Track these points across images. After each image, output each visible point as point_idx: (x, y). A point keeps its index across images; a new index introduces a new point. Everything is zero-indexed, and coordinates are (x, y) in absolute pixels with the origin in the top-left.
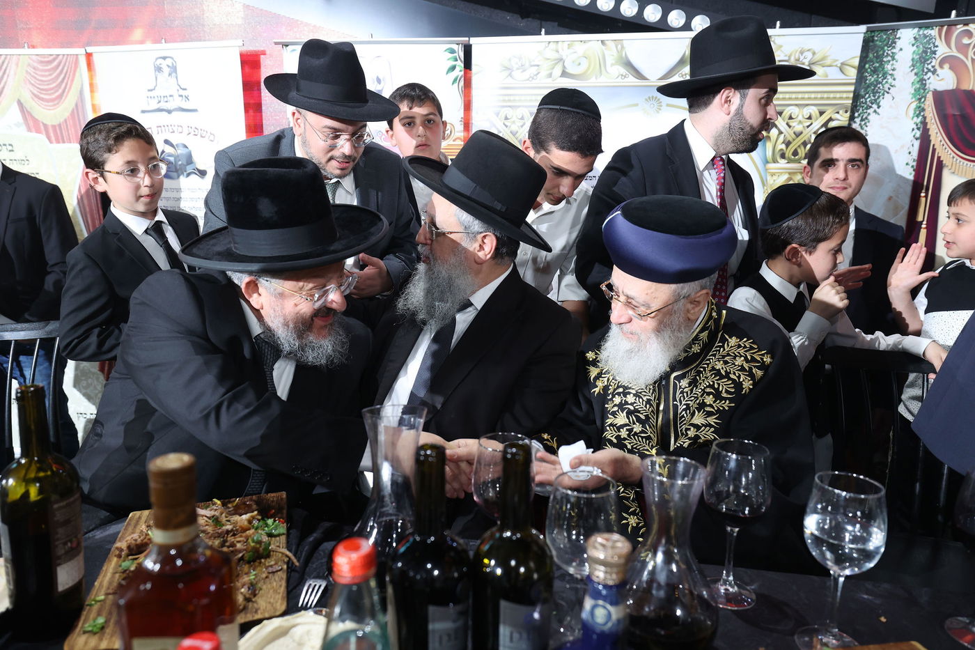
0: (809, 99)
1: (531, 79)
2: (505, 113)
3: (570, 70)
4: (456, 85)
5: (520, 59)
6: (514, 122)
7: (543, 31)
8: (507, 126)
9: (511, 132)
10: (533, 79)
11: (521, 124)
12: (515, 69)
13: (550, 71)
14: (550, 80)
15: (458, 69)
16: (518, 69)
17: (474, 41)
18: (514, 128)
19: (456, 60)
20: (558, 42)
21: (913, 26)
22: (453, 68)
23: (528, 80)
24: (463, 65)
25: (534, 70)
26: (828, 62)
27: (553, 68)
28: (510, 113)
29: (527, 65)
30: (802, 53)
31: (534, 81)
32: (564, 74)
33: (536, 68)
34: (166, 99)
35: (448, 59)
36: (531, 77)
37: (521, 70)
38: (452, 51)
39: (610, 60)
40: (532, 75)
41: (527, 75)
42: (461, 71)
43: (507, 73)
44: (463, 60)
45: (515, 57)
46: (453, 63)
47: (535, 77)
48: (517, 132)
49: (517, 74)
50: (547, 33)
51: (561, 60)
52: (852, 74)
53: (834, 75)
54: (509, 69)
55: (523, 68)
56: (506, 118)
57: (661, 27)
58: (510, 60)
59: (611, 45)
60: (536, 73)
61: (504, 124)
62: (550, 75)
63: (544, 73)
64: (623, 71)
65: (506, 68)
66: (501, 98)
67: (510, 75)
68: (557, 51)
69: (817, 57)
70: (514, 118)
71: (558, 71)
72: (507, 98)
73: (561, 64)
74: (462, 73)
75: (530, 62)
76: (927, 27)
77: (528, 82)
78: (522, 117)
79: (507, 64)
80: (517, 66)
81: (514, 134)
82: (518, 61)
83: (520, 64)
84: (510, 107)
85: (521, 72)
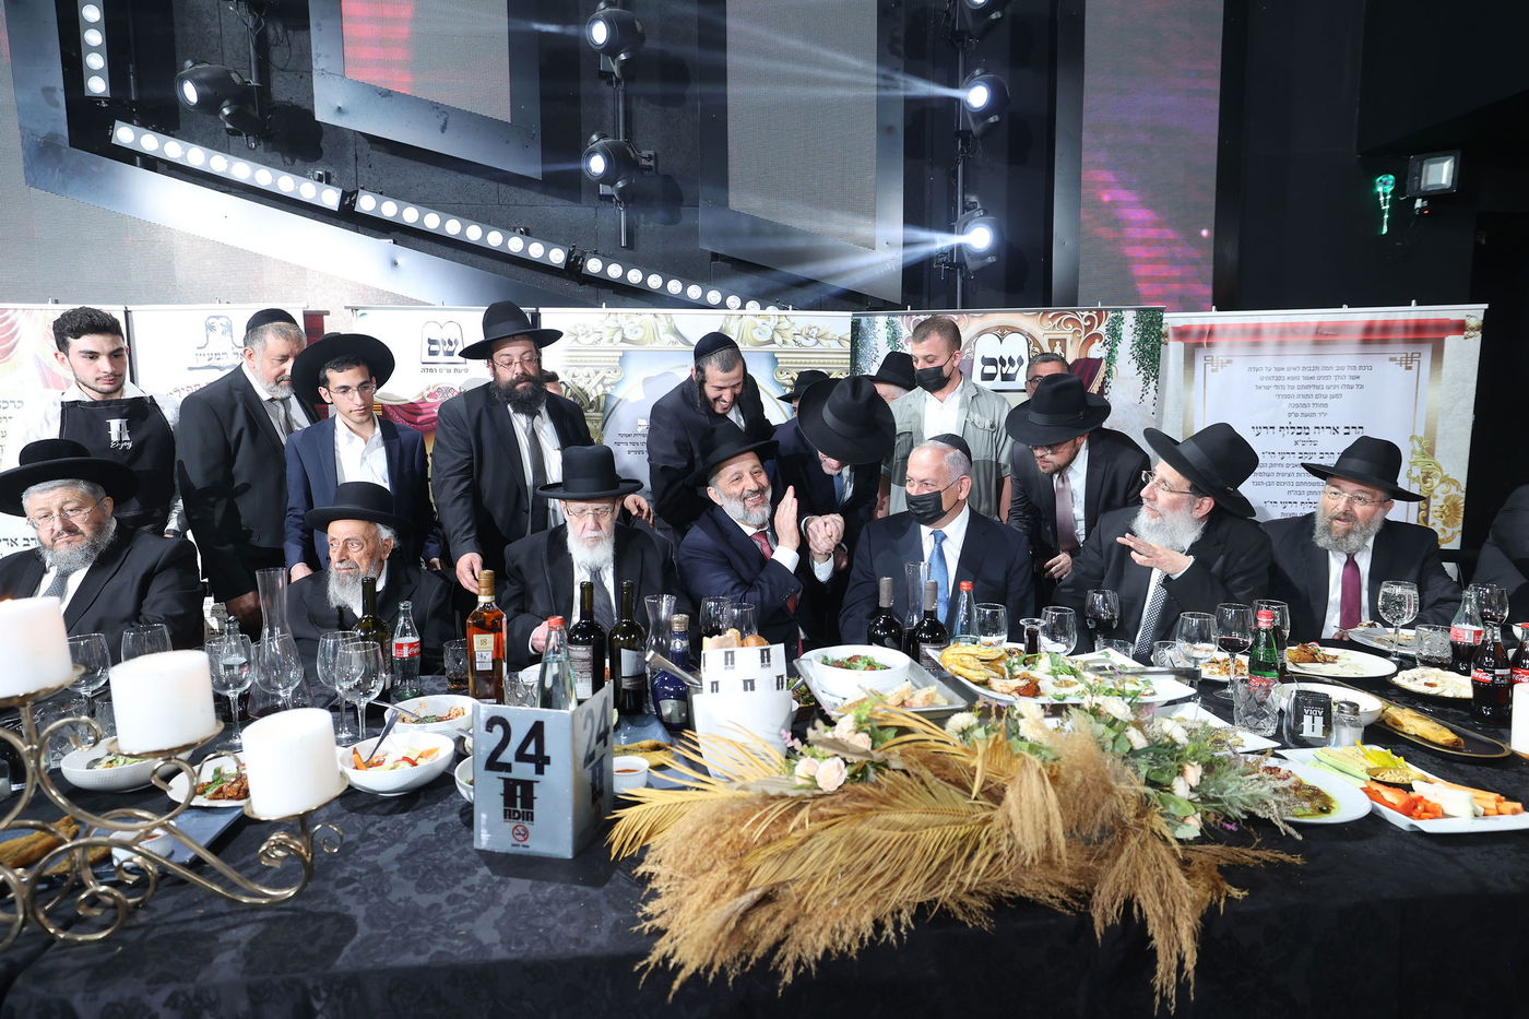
0: (819, 363)
3: (628, 336)
6: (581, 380)
7: (604, 305)
10: (596, 343)
12: (580, 335)
13: (610, 338)
14: (611, 345)
16: (582, 335)
17: (541, 310)
18: (581, 385)
20: (618, 314)
21: (885, 315)
23: (593, 344)
25: (597, 336)
26: (829, 336)
27: (614, 335)
28: (577, 371)
29: (590, 332)
30: (810, 329)
31: (597, 345)
32: (624, 340)
33: (599, 334)
34: (218, 356)
39: (662, 330)
41: (590, 340)
43: (573, 338)
45: (579, 325)
47: (598, 342)
49: (581, 339)
50: (607, 306)
51: (620, 328)
52: (848, 345)
53: (835, 346)
54: (575, 335)
55: (586, 335)
56: (574, 376)
57: (702, 305)
58: (576, 327)
59: (663, 318)
60: (599, 338)
62: (612, 341)
63: (606, 339)
64: (673, 338)
65: (572, 334)
66: (569, 359)
67: (576, 340)
68: (617, 321)
69: (821, 333)
71: (618, 337)
72: (574, 359)
73: (620, 332)
75: (593, 329)
76: (894, 315)
77: (592, 346)
79: (573, 331)
80: (582, 332)
81: (581, 389)
82: (583, 328)
83: (585, 331)
84: (577, 366)
85: (587, 338)
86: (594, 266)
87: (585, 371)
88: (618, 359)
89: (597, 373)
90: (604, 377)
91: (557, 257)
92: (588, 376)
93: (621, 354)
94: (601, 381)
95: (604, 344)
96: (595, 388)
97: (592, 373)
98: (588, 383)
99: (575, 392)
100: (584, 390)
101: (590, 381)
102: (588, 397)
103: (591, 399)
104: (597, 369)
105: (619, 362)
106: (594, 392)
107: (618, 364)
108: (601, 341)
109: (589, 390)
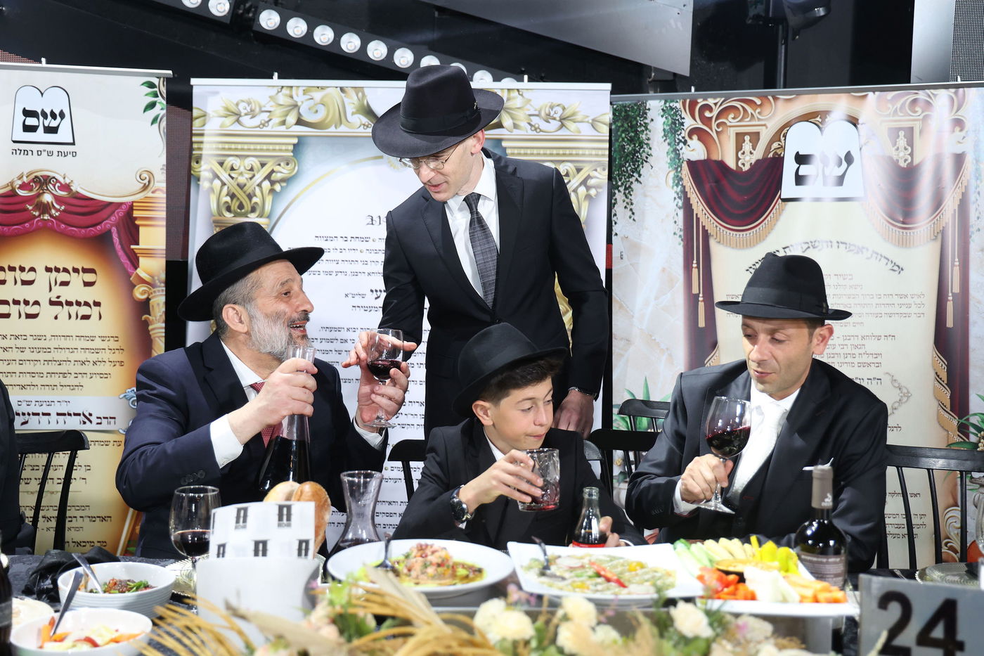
1: (261, 126)
2: (231, 163)
3: (307, 117)
4: (156, 125)
5: (249, 103)
6: (241, 174)
7: (276, 75)
8: (232, 178)
9: (238, 185)
10: (264, 125)
11: (250, 176)
12: (243, 114)
13: (283, 119)
14: (283, 128)
15: (158, 106)
16: (246, 114)
17: (197, 82)
18: (242, 180)
19: (157, 96)
20: (291, 87)
21: (661, 98)
22: (152, 105)
23: (259, 126)
24: (166, 102)
25: (265, 116)
26: (579, 118)
27: (287, 115)
29: (257, 110)
30: (552, 108)
31: (265, 129)
32: (300, 122)
33: (268, 114)
35: (146, 95)
36: (261, 124)
37: (250, 116)
38: (151, 86)
39: (350, 109)
40: (263, 122)
41: (256, 121)
42: (162, 110)
43: (234, 118)
44: (166, 96)
45: (243, 101)
46: (151, 99)
47: (266, 125)
48: (245, 185)
49: (245, 119)
50: (279, 78)
51: (295, 106)
52: (605, 131)
53: (586, 132)
54: (237, 114)
55: (252, 114)
56: (232, 169)
58: (237, 105)
59: (352, 92)
60: (267, 120)
61: (229, 175)
62: (283, 123)
63: (276, 120)
64: (365, 120)
65: (232, 112)
67: (238, 121)
68: (292, 97)
69: (567, 114)
70: (242, 169)
71: (292, 118)
73: (296, 110)
74: (165, 111)
75: (260, 108)
76: (672, 99)
77: (258, 129)
78: (252, 167)
79: (234, 108)
80: (246, 111)
81: (241, 187)
82: (247, 106)
83: (249, 109)
84: (237, 156)
85: (251, 118)
86: (269, 20)
87: (248, 162)
88: (291, 147)
89: (263, 165)
90: (273, 171)
91: (220, 7)
92: (252, 169)
93: (295, 141)
94: (269, 177)
95: (274, 127)
96: (259, 185)
97: (255, 162)
98: (251, 178)
99: (233, 190)
100: (245, 188)
101: (254, 176)
102: (250, 197)
103: (254, 200)
104: (264, 160)
105: (293, 152)
106: (258, 191)
107: (292, 154)
108: (270, 123)
109: (252, 188)
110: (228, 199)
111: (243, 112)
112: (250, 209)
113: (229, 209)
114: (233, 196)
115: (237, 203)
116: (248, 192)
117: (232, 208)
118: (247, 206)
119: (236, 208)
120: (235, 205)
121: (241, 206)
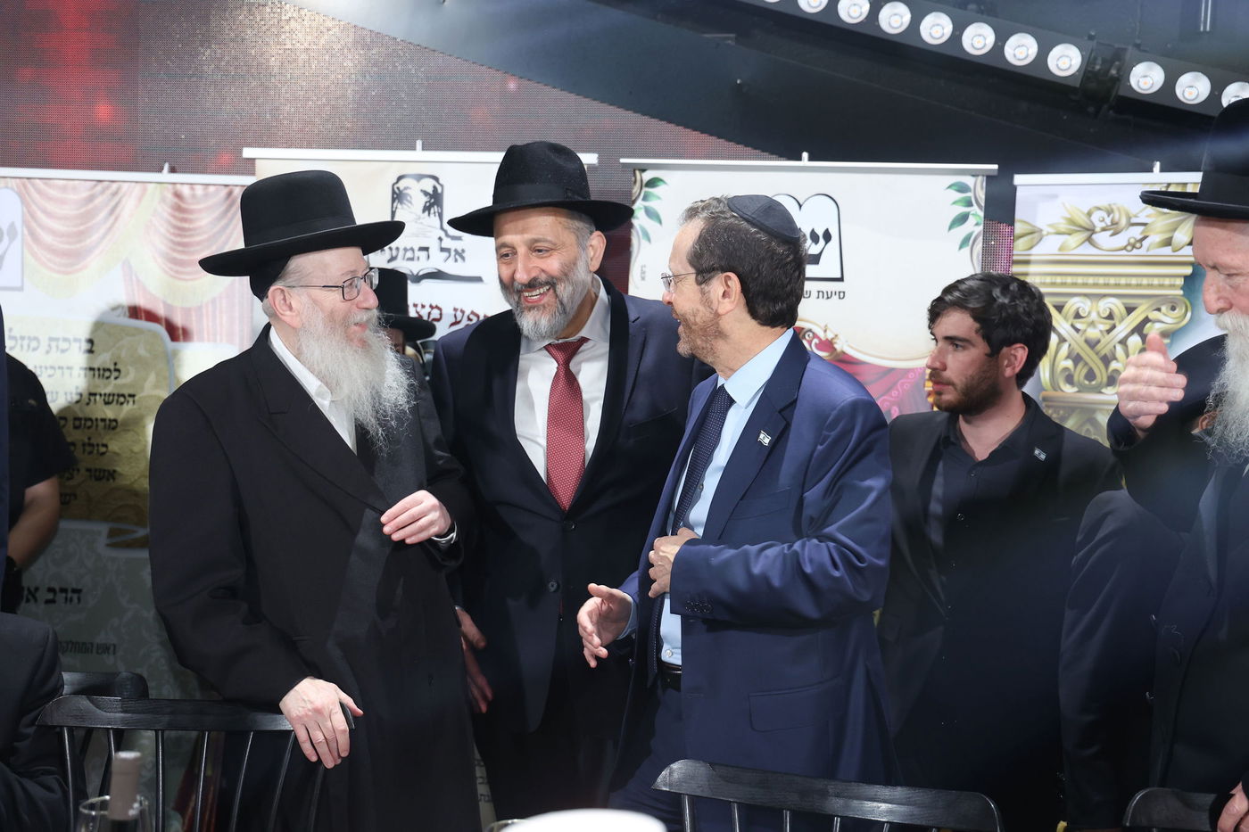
1: (1129, 248)
2: (1074, 308)
4: (967, 250)
5: (1110, 212)
6: (1092, 324)
7: (1157, 165)
8: (1077, 330)
9: (1087, 341)
10: (1134, 247)
11: (1108, 327)
12: (1098, 229)
13: (1167, 236)
14: (1168, 250)
15: (972, 221)
16: (1104, 230)
18: (1093, 333)
19: (969, 204)
20: (1186, 184)
22: (963, 219)
23: (1125, 248)
24: (982, 214)
25: (1136, 232)
27: (1175, 230)
29: (1123, 222)
31: (1135, 252)
33: (1142, 228)
34: (409, 254)
35: (954, 203)
36: (1129, 244)
37: (1111, 232)
38: (962, 188)
40: (1132, 241)
41: (1121, 240)
42: (977, 224)
43: (1084, 235)
44: (983, 204)
45: (1099, 209)
46: (962, 209)
47: (1138, 245)
48: (1099, 342)
49: (1102, 238)
50: (1163, 170)
54: (1088, 230)
55: (1115, 229)
56: (1078, 316)
58: (1089, 214)
60: (1139, 237)
61: (1073, 326)
62: (1168, 242)
63: (1155, 238)
65: (1081, 226)
67: (1089, 240)
70: (1094, 316)
74: (981, 228)
75: (1129, 218)
77: (1124, 252)
78: (1110, 313)
79: (1083, 220)
80: (1103, 225)
81: (1092, 344)
82: (1105, 215)
83: (1108, 221)
84: (1085, 295)
85: (1112, 235)
86: (1146, 78)
87: (1105, 305)
88: (1180, 282)
89: (1130, 310)
90: (1147, 320)
91: (1066, 61)
92: (1110, 317)
93: (1188, 271)
94: (1139, 329)
95: (1151, 249)
96: (1123, 342)
97: (1117, 306)
98: (1109, 331)
99: (1078, 350)
100: (1099, 347)
101: (1114, 327)
102: (1106, 360)
103: (1114, 365)
104: (1131, 301)
105: (1182, 288)
106: (1119, 351)
107: (1181, 292)
108: (1144, 242)
109: (1111, 346)
110: (1069, 364)
111: (1099, 226)
112: (1105, 380)
113: (1070, 380)
114: (1077, 359)
115: (1085, 371)
116: (1103, 353)
117: (1076, 378)
118: (1102, 375)
119: (1082, 378)
120: (1079, 374)
121: (1091, 375)
